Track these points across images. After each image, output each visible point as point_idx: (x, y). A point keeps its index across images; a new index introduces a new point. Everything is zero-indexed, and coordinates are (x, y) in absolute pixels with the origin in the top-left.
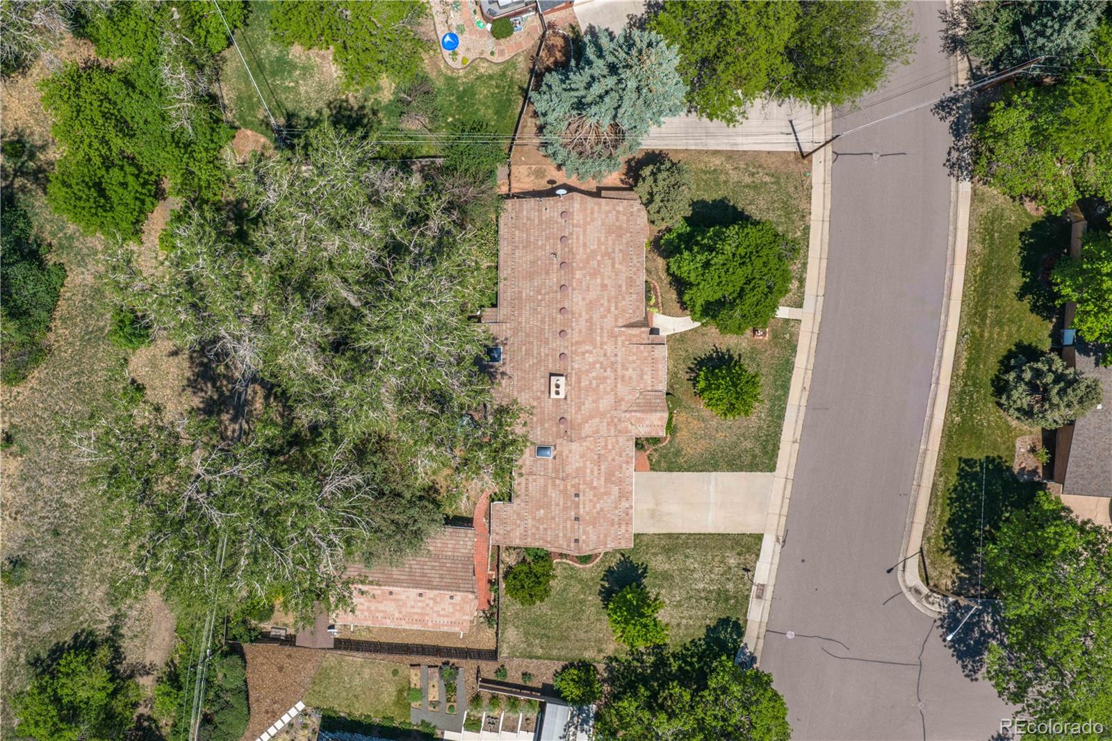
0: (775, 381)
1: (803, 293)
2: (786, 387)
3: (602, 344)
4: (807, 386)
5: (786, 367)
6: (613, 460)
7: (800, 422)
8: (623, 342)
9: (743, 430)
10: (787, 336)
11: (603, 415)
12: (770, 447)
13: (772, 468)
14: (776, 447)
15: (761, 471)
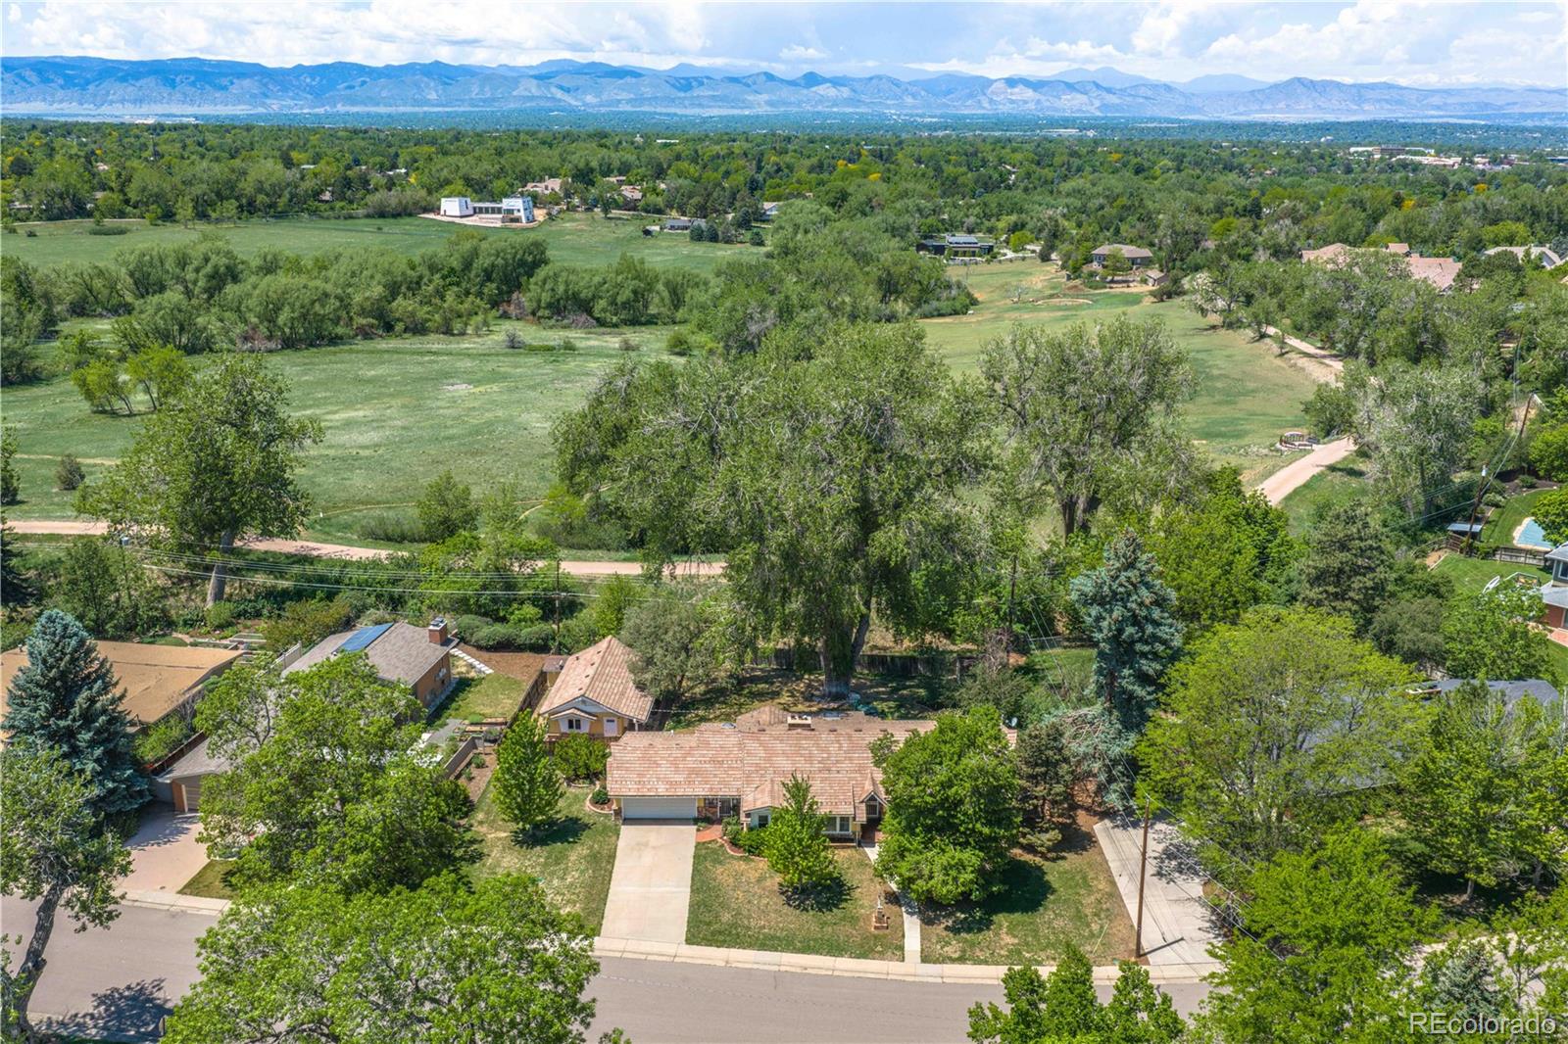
0: (815, 940)
1: (943, 962)
2: (807, 949)
3: (850, 759)
4: (809, 971)
5: (835, 949)
6: (715, 776)
7: (755, 966)
8: (855, 779)
9: (745, 913)
10: (879, 948)
11: (768, 759)
12: (721, 938)
13: (689, 941)
14: (720, 944)
15: (688, 931)
